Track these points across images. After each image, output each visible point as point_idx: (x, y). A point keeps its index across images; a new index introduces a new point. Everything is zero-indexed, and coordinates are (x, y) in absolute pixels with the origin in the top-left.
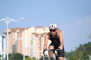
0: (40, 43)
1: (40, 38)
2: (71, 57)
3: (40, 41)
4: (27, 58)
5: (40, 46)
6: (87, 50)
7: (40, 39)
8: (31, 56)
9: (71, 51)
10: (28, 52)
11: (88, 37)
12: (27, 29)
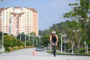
0: (18, 22)
1: (18, 17)
2: (45, 35)
3: (18, 20)
4: (5, 36)
5: (17, 25)
6: (59, 29)
7: (18, 19)
8: (9, 33)
9: (46, 30)
10: (7, 30)
11: (61, 17)
12: (6, 9)
